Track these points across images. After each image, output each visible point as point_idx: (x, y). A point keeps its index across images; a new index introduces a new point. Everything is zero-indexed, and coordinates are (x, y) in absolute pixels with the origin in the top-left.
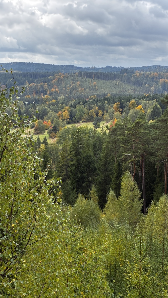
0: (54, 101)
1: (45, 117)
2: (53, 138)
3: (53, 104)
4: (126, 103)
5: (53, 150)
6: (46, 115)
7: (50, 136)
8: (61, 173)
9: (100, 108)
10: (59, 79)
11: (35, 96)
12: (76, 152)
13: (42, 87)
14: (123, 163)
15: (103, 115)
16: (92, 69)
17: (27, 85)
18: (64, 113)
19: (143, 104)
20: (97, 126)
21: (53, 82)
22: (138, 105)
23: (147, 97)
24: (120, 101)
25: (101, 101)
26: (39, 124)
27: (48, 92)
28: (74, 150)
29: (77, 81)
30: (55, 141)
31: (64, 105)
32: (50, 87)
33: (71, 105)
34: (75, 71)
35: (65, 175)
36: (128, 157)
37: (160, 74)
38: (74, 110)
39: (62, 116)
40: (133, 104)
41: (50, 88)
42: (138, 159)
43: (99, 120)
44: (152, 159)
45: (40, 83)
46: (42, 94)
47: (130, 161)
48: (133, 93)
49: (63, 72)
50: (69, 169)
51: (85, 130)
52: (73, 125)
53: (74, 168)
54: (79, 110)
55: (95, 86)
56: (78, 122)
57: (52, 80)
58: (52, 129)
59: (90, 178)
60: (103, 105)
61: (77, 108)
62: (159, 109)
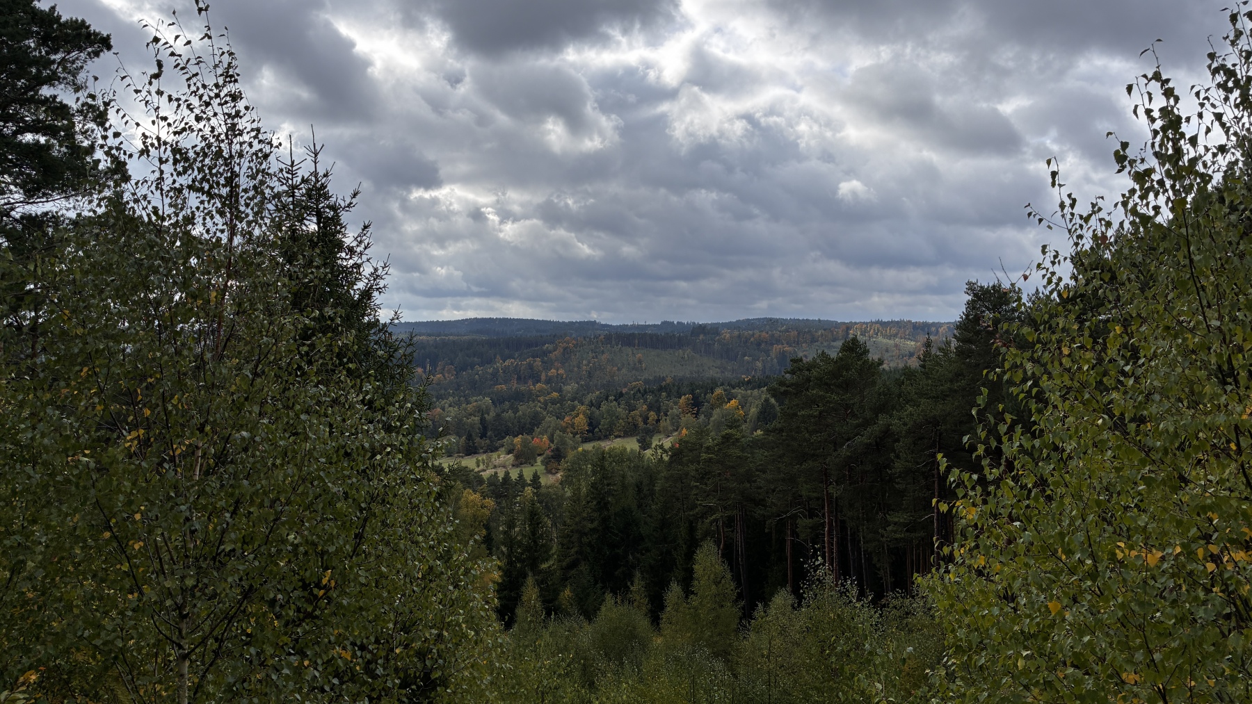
0: (555, 394)
1: (537, 430)
2: (554, 474)
3: (554, 402)
4: (705, 395)
5: (553, 500)
6: (538, 425)
7: (546, 469)
8: (568, 548)
9: (650, 408)
10: (565, 349)
11: (516, 385)
12: (599, 503)
13: (530, 366)
14: (699, 524)
15: (658, 421)
16: (633, 327)
17: (499, 364)
18: (577, 420)
19: (739, 396)
20: (645, 445)
21: (552, 356)
22: (730, 400)
23: (749, 382)
24: (692, 392)
25: (653, 392)
26: (525, 444)
27: (543, 377)
28: (595, 498)
29: (603, 352)
30: (557, 480)
31: (576, 402)
32: (548, 365)
33: (591, 401)
34: (599, 332)
35: (576, 552)
36: (711, 510)
37: (773, 335)
38: (597, 412)
39: (573, 425)
40: (719, 398)
41: (547, 369)
42: (728, 513)
43: (650, 432)
44: (759, 512)
45: (525, 360)
46: (530, 382)
47: (713, 517)
48: (719, 375)
49: (574, 336)
50: (585, 540)
51: (622, 454)
52: (596, 444)
53: (595, 536)
54: (608, 411)
55: (640, 362)
56: (606, 437)
57: (550, 352)
58: (550, 454)
59: (631, 557)
60: (657, 401)
61: (604, 407)
62: (773, 406)
